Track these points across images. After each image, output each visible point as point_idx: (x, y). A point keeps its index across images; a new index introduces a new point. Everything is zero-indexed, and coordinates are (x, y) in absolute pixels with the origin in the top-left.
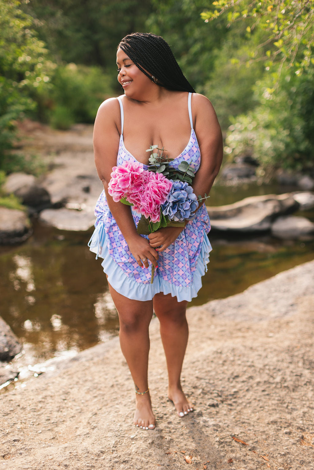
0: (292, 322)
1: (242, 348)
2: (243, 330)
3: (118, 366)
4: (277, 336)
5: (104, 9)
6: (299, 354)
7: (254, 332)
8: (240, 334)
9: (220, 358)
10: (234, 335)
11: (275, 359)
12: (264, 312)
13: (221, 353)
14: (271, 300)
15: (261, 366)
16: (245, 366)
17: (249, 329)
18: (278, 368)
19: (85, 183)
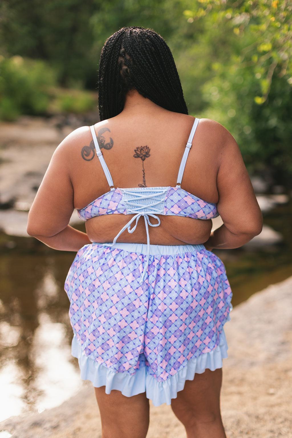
2: (237, 382)
7: (250, 384)
8: (234, 389)
12: (251, 351)
14: (255, 334)
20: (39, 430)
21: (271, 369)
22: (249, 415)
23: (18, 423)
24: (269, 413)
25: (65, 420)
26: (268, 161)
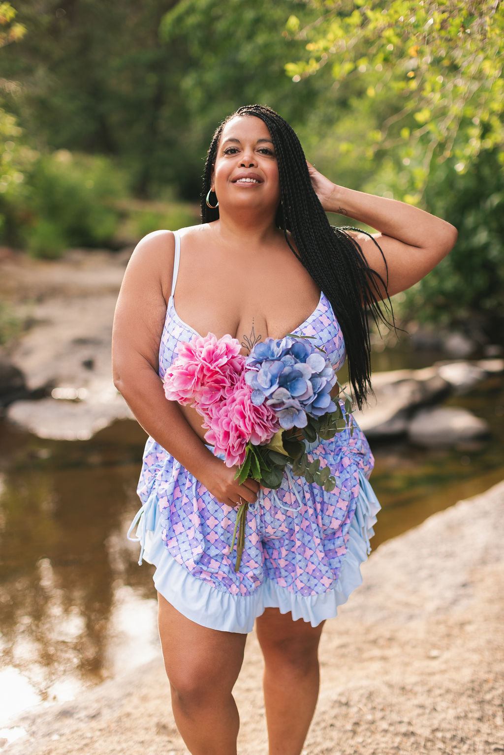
0: (469, 622)
1: (385, 690)
2: (382, 642)
3: (147, 737)
4: (447, 655)
5: (115, 62)
6: (493, 698)
7: (403, 645)
8: (376, 652)
9: (346, 716)
10: (366, 655)
11: (451, 713)
12: (413, 599)
13: (347, 704)
14: (423, 573)
15: (426, 732)
16: (397, 734)
17: (391, 639)
18: (460, 734)
19: (85, 353)
20: (69, 721)
21: (438, 623)
22: (390, 686)
23: (39, 716)
24: (423, 683)
25: (110, 706)
26: (475, 305)
